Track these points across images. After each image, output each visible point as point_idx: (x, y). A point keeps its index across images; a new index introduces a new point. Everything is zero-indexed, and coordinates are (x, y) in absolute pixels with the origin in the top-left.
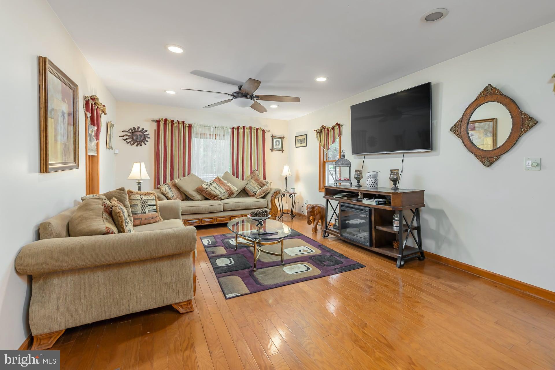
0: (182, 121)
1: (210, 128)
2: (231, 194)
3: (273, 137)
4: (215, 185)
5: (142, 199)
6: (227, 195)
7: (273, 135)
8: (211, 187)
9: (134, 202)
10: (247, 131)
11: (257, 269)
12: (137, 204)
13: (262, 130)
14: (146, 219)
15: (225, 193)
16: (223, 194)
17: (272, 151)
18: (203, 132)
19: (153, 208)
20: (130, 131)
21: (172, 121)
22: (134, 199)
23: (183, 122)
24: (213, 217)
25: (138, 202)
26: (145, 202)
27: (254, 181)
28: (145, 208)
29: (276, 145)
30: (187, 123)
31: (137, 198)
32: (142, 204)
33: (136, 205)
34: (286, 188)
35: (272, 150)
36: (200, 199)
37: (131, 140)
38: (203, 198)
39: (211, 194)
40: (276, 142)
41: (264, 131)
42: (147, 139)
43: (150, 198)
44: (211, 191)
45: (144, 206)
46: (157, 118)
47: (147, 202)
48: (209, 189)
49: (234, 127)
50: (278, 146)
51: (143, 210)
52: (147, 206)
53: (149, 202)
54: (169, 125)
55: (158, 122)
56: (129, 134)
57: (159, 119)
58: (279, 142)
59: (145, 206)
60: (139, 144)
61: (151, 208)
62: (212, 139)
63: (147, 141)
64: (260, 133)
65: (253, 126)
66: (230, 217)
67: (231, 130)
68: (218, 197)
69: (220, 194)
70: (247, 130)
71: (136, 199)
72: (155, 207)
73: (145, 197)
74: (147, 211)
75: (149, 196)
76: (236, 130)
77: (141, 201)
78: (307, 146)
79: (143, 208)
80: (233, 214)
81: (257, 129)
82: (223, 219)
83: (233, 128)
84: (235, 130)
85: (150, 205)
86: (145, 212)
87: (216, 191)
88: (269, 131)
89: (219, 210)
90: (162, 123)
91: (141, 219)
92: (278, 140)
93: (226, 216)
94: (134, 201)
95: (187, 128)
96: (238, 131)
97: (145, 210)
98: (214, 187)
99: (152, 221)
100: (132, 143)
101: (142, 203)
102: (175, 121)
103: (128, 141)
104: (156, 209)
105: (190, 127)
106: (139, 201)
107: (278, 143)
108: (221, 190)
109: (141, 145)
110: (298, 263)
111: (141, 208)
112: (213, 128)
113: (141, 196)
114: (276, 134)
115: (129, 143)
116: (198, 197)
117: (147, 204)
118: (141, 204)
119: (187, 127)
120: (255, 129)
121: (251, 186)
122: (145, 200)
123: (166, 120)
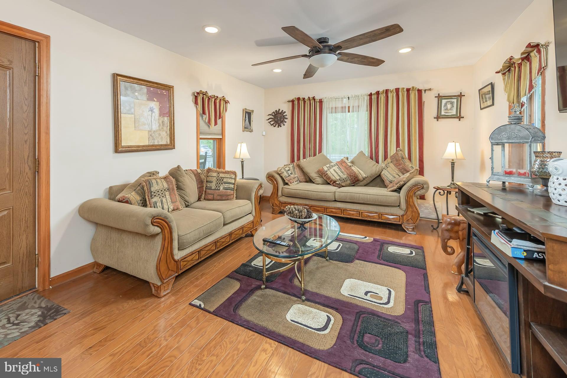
0: (312, 97)
1: (342, 99)
2: (355, 181)
3: (440, 97)
4: (336, 168)
5: (218, 176)
6: (349, 182)
7: (439, 94)
8: (332, 170)
9: (209, 179)
10: (392, 97)
11: (266, 288)
12: (212, 180)
13: (417, 89)
14: (218, 195)
15: (347, 179)
16: (344, 180)
17: (438, 120)
18: (334, 106)
19: (228, 186)
20: (273, 114)
21: (304, 99)
22: (210, 176)
23: (314, 98)
24: (322, 206)
25: (214, 180)
26: (220, 180)
27: (393, 166)
28: (219, 185)
29: (447, 109)
30: (317, 98)
31: (214, 175)
32: (218, 182)
33: (211, 182)
34: (453, 181)
35: (438, 117)
36: (320, 182)
37: (274, 122)
38: (325, 182)
39: (330, 178)
40: (446, 104)
41: (420, 91)
42: (285, 120)
43: (227, 177)
44: (330, 175)
45: (218, 183)
46: (291, 99)
47: (222, 180)
48: (328, 172)
49: (371, 93)
50: (450, 111)
51: (217, 187)
52: (222, 184)
53: (225, 180)
54: (302, 103)
55: (293, 101)
56: (273, 117)
57: (293, 99)
58: (452, 103)
59: (220, 183)
60: (279, 126)
61: (226, 186)
62: (345, 112)
63: (286, 122)
64: (414, 96)
65: (400, 86)
66: (343, 210)
67: (368, 97)
68: (337, 183)
69: (340, 179)
70: (392, 94)
71: (212, 176)
72: (232, 186)
73: (221, 175)
74: (221, 188)
75: (227, 175)
76: (376, 96)
77: (217, 178)
78: (493, 104)
79: (217, 185)
80: (347, 207)
81: (408, 90)
82: (334, 210)
83: (371, 95)
84: (374, 97)
85: (225, 183)
86: (219, 189)
87: (335, 175)
88: (430, 90)
89: (328, 199)
90: (296, 102)
91: (213, 194)
92: (449, 102)
93: (338, 208)
94: (210, 177)
95: (318, 104)
96: (378, 98)
97: (219, 187)
98: (334, 170)
99: (224, 198)
100: (274, 125)
101: (218, 180)
102: (306, 98)
103: (272, 123)
104: (233, 187)
105: (321, 102)
106: (215, 178)
107: (449, 106)
108: (342, 174)
109: (281, 126)
110: (326, 309)
111: (216, 185)
112: (345, 99)
113: (218, 174)
114: (444, 92)
115: (272, 125)
116: (319, 180)
117: (222, 182)
118: (216, 181)
119: (317, 102)
120: (405, 90)
121: (387, 173)
122: (222, 177)
123: (299, 99)
